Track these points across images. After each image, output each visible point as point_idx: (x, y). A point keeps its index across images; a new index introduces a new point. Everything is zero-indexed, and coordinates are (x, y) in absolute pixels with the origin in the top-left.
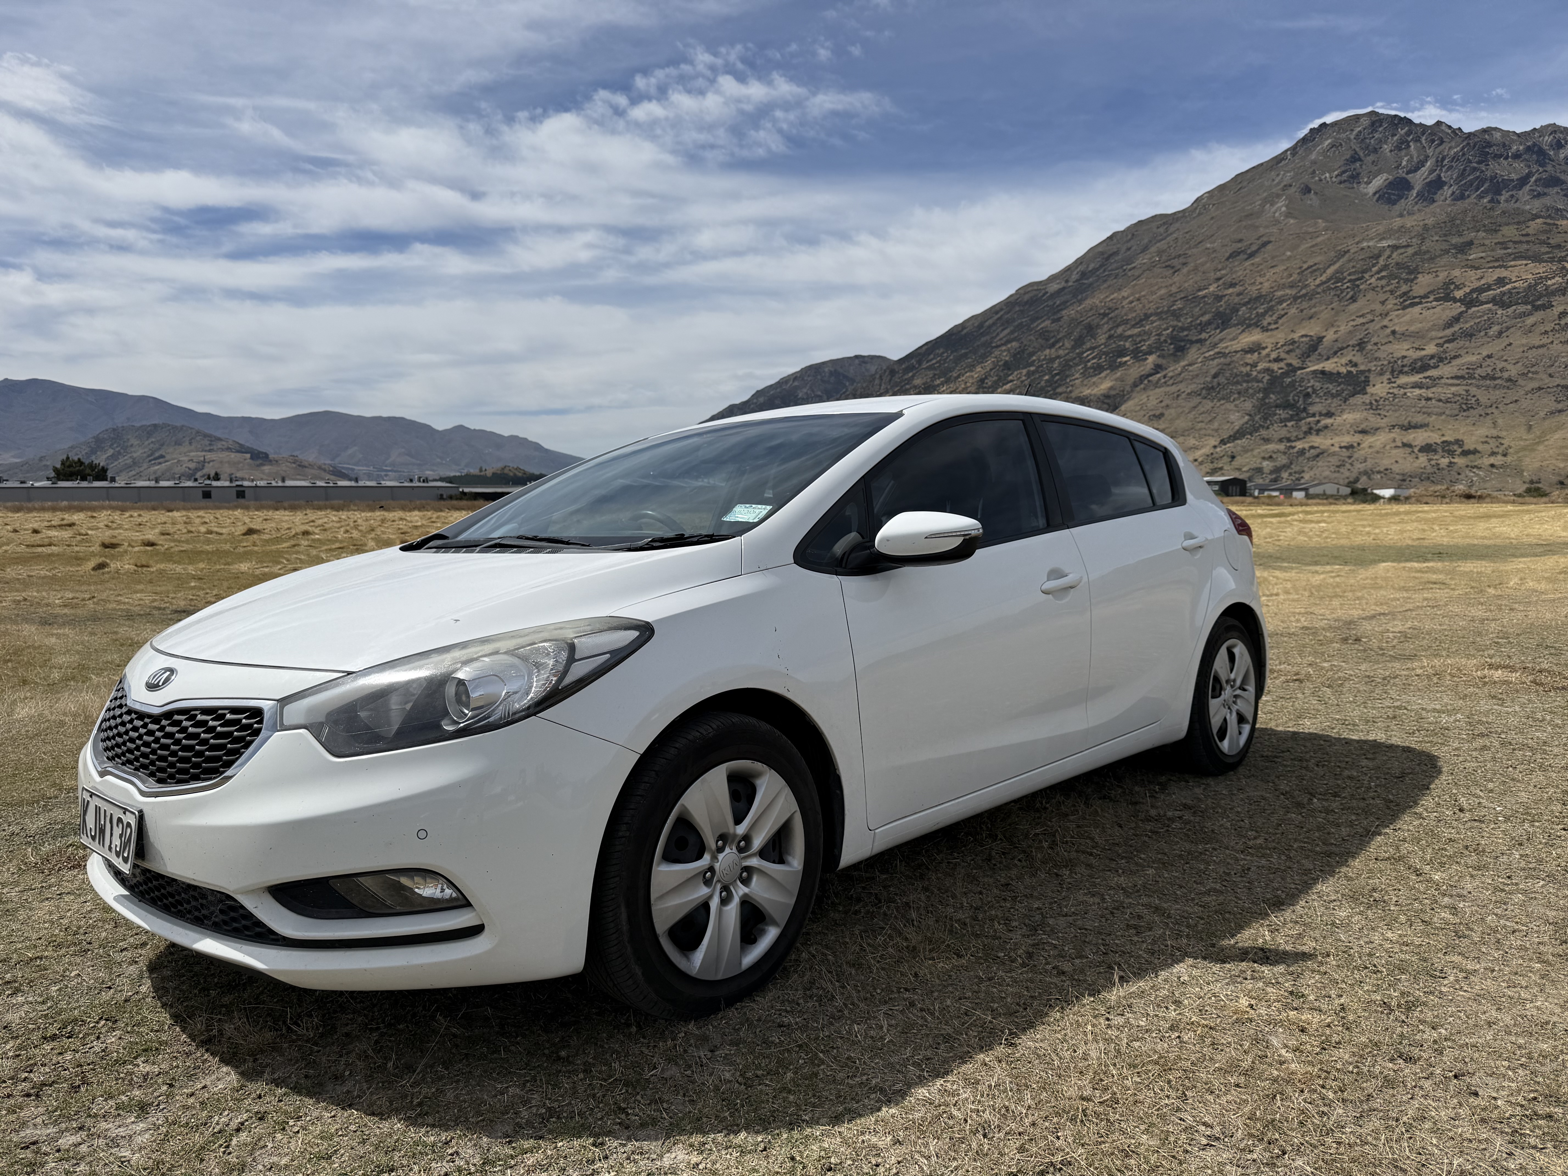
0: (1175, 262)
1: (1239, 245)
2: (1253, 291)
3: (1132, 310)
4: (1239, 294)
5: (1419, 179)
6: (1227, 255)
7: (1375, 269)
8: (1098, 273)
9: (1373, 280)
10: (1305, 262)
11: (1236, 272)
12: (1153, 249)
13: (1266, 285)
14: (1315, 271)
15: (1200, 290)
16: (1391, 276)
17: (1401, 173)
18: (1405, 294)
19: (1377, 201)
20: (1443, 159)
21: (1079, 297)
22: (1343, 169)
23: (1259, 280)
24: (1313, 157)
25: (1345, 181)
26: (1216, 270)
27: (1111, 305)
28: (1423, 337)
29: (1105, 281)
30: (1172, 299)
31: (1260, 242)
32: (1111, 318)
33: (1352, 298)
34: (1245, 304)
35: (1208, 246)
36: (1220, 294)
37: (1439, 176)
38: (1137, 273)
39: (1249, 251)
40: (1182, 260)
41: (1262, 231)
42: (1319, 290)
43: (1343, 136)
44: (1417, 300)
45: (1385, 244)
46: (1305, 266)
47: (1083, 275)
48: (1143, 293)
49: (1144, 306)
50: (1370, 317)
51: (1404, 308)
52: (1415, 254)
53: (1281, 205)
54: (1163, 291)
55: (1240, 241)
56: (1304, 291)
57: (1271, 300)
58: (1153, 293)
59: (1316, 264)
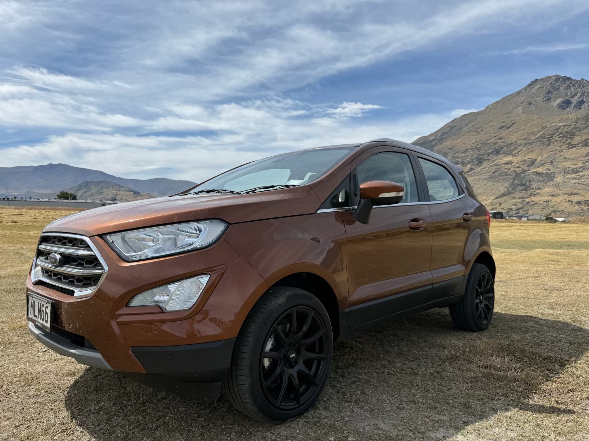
0: (479, 130)
1: (504, 124)
2: (509, 141)
3: (462, 147)
4: (503, 142)
5: (574, 100)
6: (499, 127)
7: (557, 134)
8: (448, 133)
9: (556, 138)
10: (529, 131)
11: (502, 134)
12: (470, 125)
13: (514, 139)
14: (534, 134)
15: (488, 140)
16: (564, 137)
17: (568, 98)
18: (569, 143)
19: (558, 108)
20: (584, 93)
21: (441, 142)
22: (544, 96)
23: (512, 137)
24: (533, 91)
25: (545, 101)
26: (495, 133)
27: (454, 145)
28: (577, 160)
29: (451, 136)
30: (477, 143)
31: (512, 123)
32: (453, 150)
33: (548, 144)
34: (506, 146)
35: (491, 124)
36: (496, 142)
37: (583, 99)
38: (463, 133)
39: (507, 126)
40: (481, 129)
41: (513, 119)
42: (535, 141)
43: (545, 84)
44: (574, 146)
45: (561, 124)
46: (529, 132)
47: (443, 134)
48: (466, 141)
49: (466, 146)
50: (555, 152)
51: (569, 149)
52: (573, 128)
53: (520, 109)
54: (473, 141)
55: (504, 122)
56: (529, 142)
57: (516, 145)
58: (470, 141)
59: (534, 132)
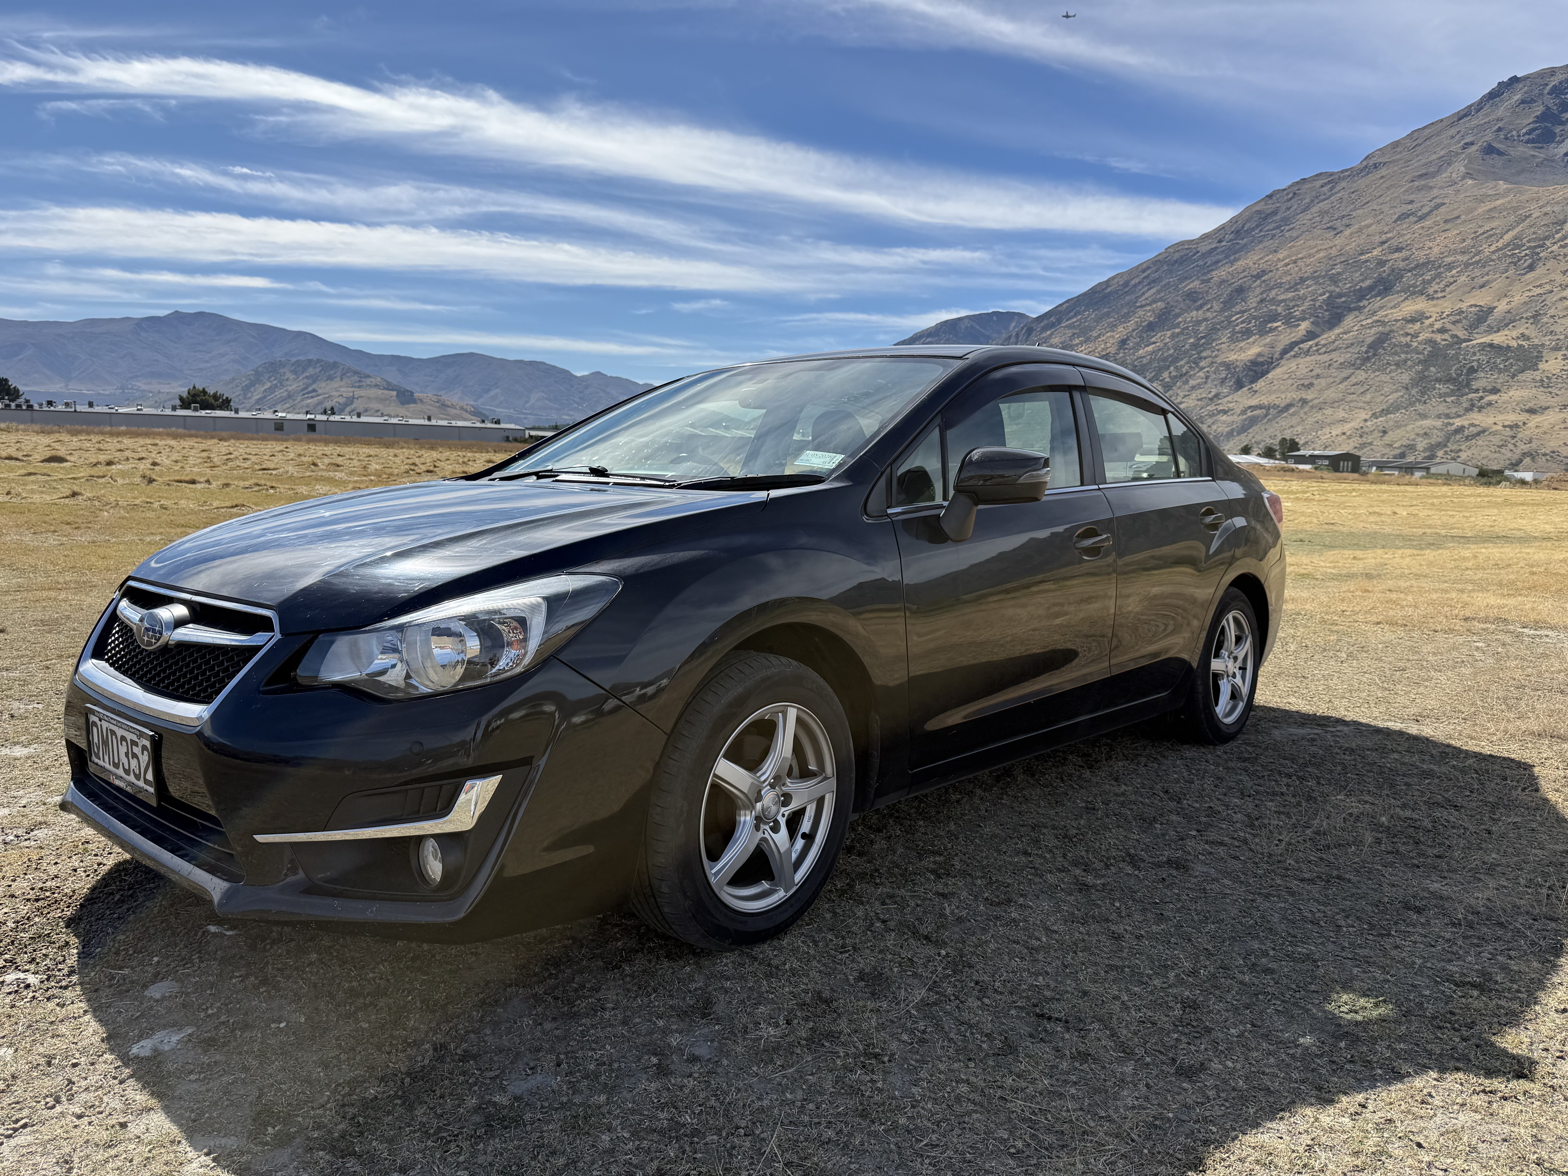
0: (1338, 224)
1: (1410, 207)
2: (1420, 256)
3: (1287, 273)
4: (1405, 259)
6: (1395, 217)
7: (1557, 236)
8: (1253, 233)
9: (1555, 247)
10: (1480, 227)
11: (1404, 235)
12: (1315, 209)
13: (1436, 250)
14: (1491, 236)
15: (1362, 254)
21: (1232, 258)
22: (1532, 127)
23: (1431, 244)
24: (1500, 113)
25: (1533, 140)
26: (1382, 233)
27: (1265, 267)
29: (1260, 242)
30: (1331, 263)
31: (1432, 204)
32: (1264, 281)
33: (1530, 266)
34: (1409, 271)
35: (1375, 207)
36: (1385, 258)
38: (1294, 233)
39: (1420, 214)
40: (1345, 221)
41: (1436, 192)
42: (1494, 257)
43: (1536, 90)
46: (1481, 231)
48: (1300, 256)
49: (1300, 270)
50: (1548, 287)
53: (1460, 164)
54: (1322, 254)
55: (1411, 202)
56: (1477, 258)
57: (1439, 267)
58: (1310, 256)
59: (1492, 229)
